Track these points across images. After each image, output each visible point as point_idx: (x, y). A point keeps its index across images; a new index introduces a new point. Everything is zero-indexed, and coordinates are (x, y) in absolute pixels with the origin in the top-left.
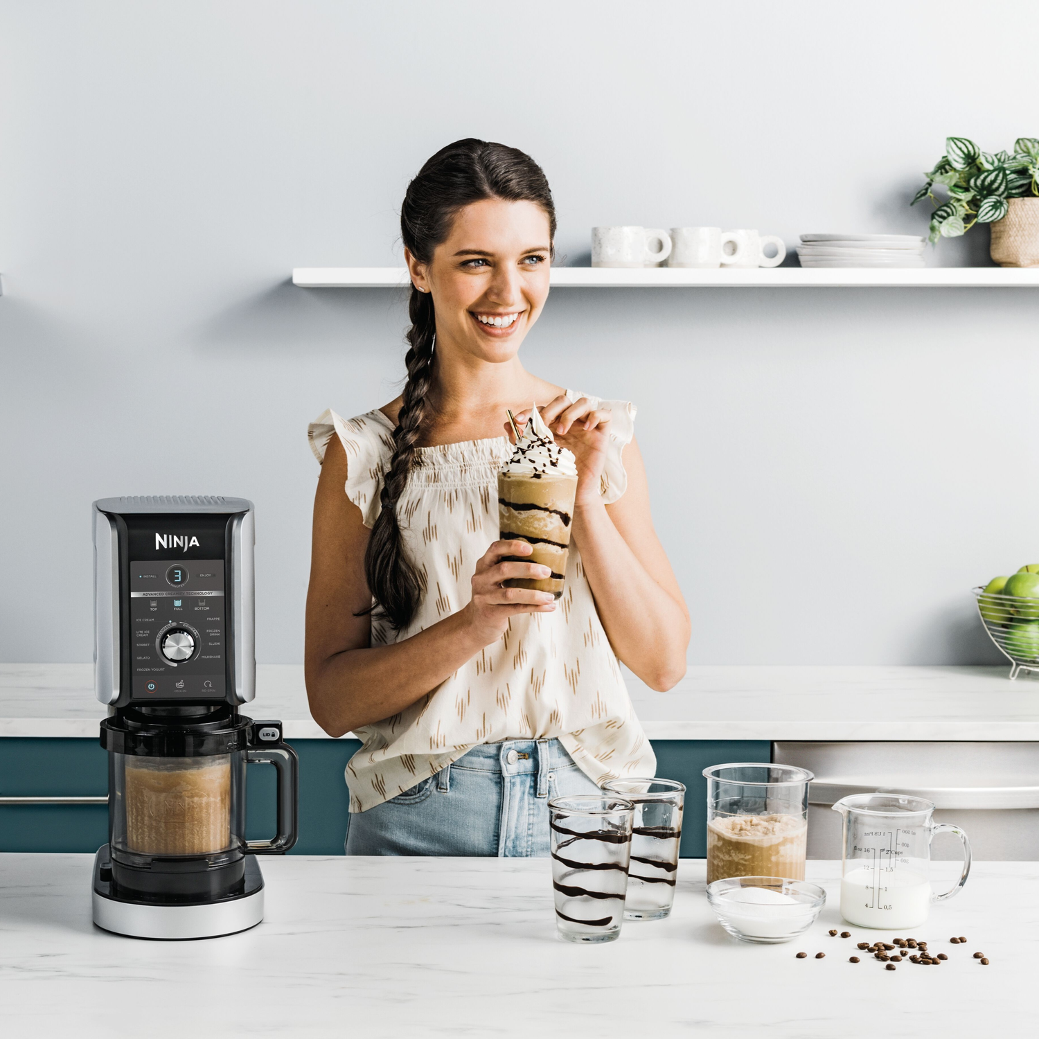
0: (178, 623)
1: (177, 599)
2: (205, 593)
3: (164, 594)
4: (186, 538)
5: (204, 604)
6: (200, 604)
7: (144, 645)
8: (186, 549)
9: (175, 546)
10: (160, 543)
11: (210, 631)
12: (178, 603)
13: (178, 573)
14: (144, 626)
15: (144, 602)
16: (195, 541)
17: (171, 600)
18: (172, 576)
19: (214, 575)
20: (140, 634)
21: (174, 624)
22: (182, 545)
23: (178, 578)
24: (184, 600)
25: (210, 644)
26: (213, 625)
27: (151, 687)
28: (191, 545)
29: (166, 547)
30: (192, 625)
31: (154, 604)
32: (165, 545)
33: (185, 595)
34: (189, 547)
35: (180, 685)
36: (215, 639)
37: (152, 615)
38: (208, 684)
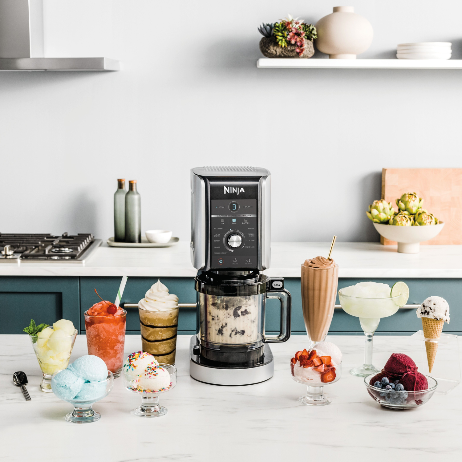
0: (234, 230)
1: (234, 218)
2: (248, 216)
3: (228, 216)
4: (238, 188)
5: (246, 221)
6: (245, 221)
7: (218, 241)
8: (238, 194)
9: (233, 192)
10: (226, 190)
11: (249, 234)
12: (234, 220)
13: (234, 206)
14: (218, 232)
15: (218, 219)
16: (242, 190)
17: (231, 219)
18: (231, 207)
19: (252, 207)
20: (216, 235)
21: (232, 231)
22: (236, 192)
23: (234, 208)
24: (238, 219)
25: (250, 241)
26: (251, 231)
27: (221, 261)
28: (240, 192)
29: (229, 192)
30: (241, 231)
31: (222, 221)
32: (228, 191)
33: (238, 216)
34: (239, 193)
35: (235, 261)
36: (252, 238)
37: (221, 226)
38: (248, 260)
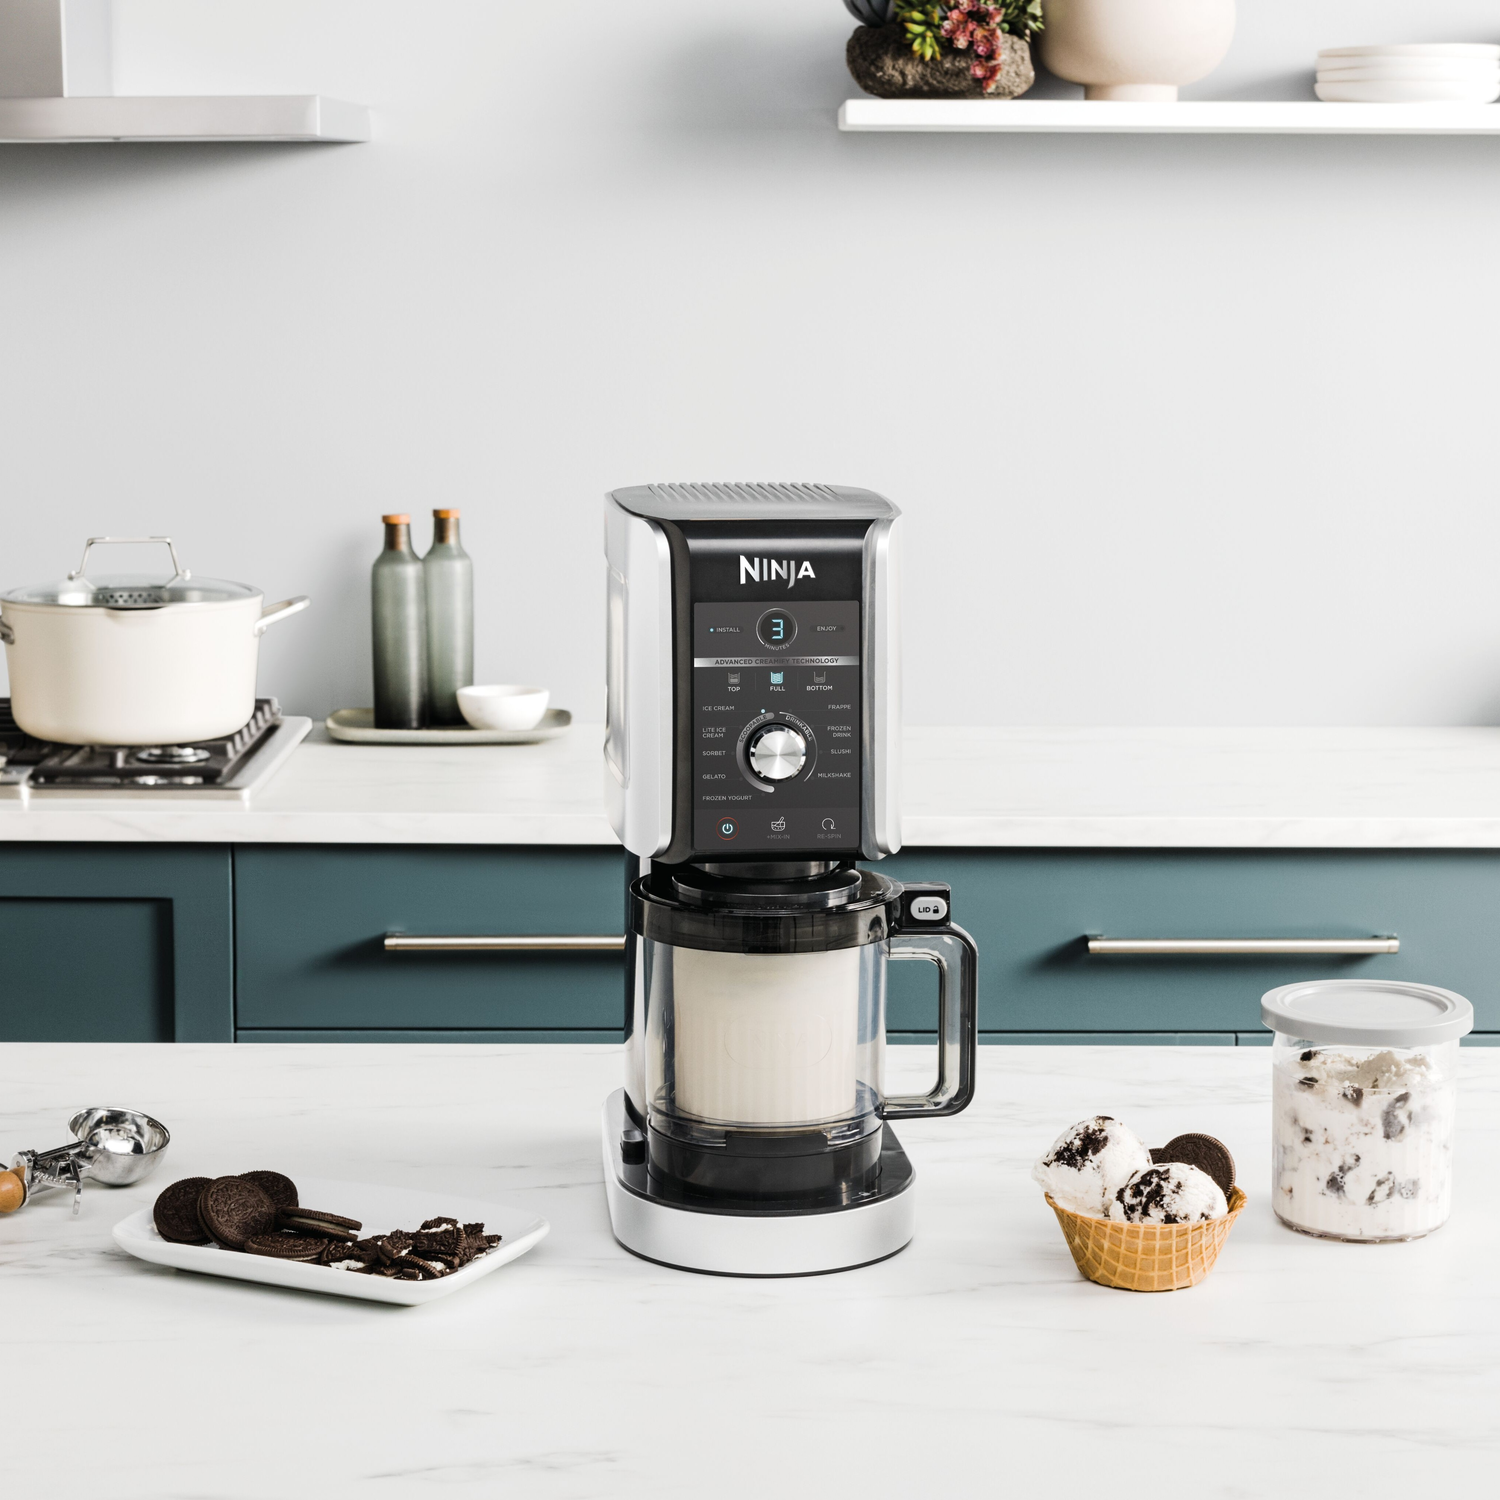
0: (776, 714)
1: (776, 670)
2: (827, 661)
3: (753, 662)
4: (793, 563)
5: (822, 679)
6: (817, 680)
7: (716, 753)
8: (792, 583)
9: (774, 577)
10: (747, 572)
11: (833, 728)
12: (777, 678)
13: (778, 625)
14: (716, 719)
15: (718, 674)
16: (807, 570)
17: (765, 673)
18: (767, 630)
19: (841, 628)
20: (710, 733)
21: (770, 716)
22: (785, 576)
23: (778, 633)
24: (789, 673)
25: (833, 752)
26: (839, 718)
27: (727, 829)
28: (800, 576)
29: (757, 579)
30: (802, 718)
31: (734, 680)
32: (755, 575)
33: (791, 663)
34: (797, 580)
35: (779, 825)
36: (842, 743)
37: (730, 698)
38: (828, 824)
